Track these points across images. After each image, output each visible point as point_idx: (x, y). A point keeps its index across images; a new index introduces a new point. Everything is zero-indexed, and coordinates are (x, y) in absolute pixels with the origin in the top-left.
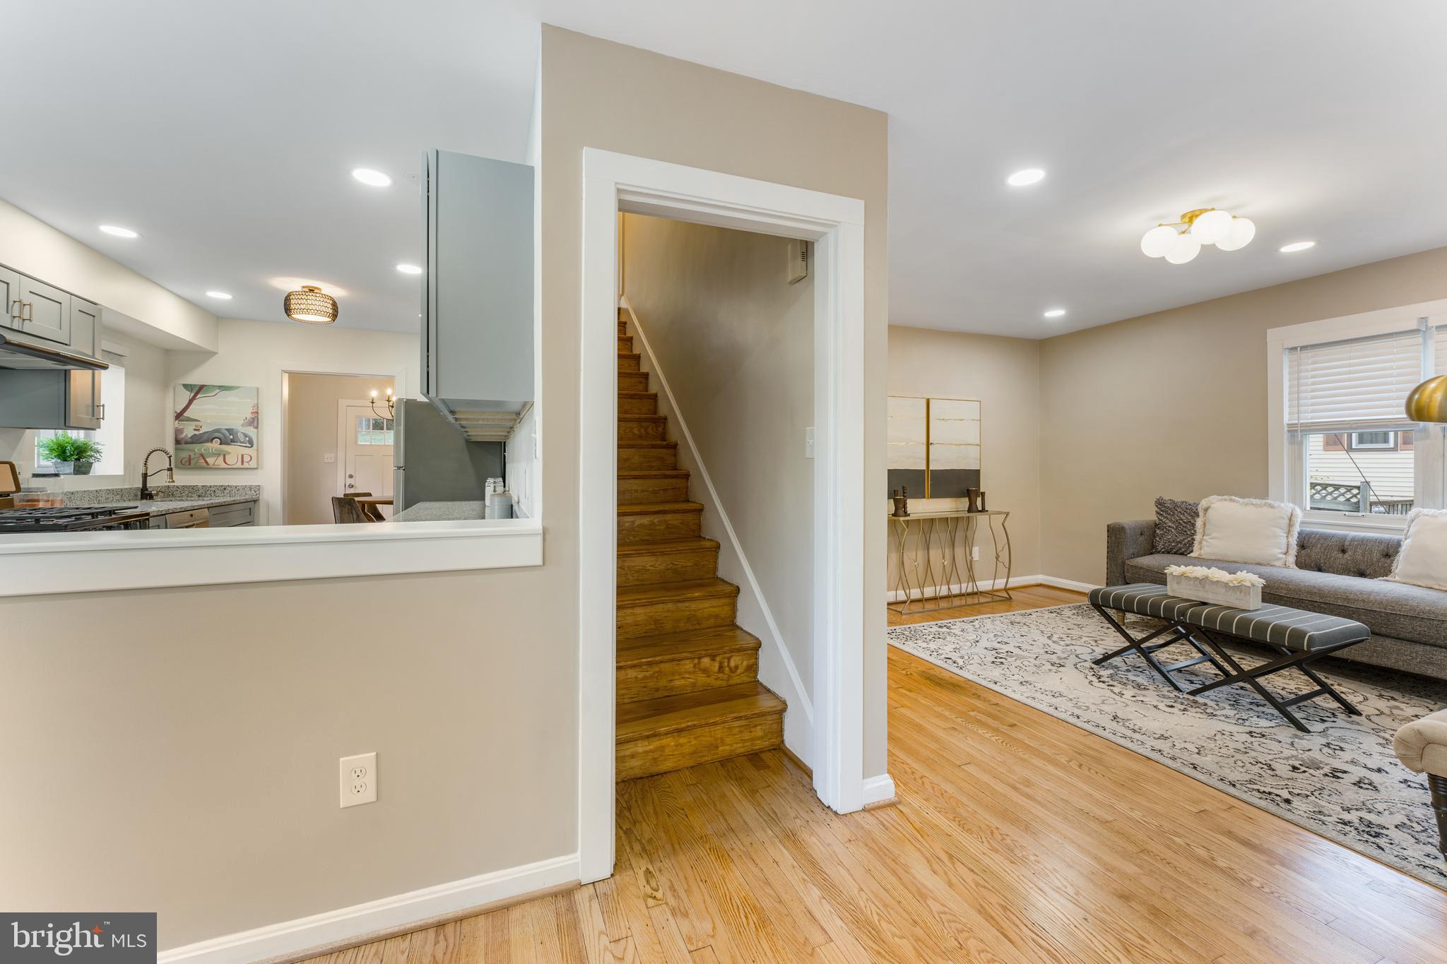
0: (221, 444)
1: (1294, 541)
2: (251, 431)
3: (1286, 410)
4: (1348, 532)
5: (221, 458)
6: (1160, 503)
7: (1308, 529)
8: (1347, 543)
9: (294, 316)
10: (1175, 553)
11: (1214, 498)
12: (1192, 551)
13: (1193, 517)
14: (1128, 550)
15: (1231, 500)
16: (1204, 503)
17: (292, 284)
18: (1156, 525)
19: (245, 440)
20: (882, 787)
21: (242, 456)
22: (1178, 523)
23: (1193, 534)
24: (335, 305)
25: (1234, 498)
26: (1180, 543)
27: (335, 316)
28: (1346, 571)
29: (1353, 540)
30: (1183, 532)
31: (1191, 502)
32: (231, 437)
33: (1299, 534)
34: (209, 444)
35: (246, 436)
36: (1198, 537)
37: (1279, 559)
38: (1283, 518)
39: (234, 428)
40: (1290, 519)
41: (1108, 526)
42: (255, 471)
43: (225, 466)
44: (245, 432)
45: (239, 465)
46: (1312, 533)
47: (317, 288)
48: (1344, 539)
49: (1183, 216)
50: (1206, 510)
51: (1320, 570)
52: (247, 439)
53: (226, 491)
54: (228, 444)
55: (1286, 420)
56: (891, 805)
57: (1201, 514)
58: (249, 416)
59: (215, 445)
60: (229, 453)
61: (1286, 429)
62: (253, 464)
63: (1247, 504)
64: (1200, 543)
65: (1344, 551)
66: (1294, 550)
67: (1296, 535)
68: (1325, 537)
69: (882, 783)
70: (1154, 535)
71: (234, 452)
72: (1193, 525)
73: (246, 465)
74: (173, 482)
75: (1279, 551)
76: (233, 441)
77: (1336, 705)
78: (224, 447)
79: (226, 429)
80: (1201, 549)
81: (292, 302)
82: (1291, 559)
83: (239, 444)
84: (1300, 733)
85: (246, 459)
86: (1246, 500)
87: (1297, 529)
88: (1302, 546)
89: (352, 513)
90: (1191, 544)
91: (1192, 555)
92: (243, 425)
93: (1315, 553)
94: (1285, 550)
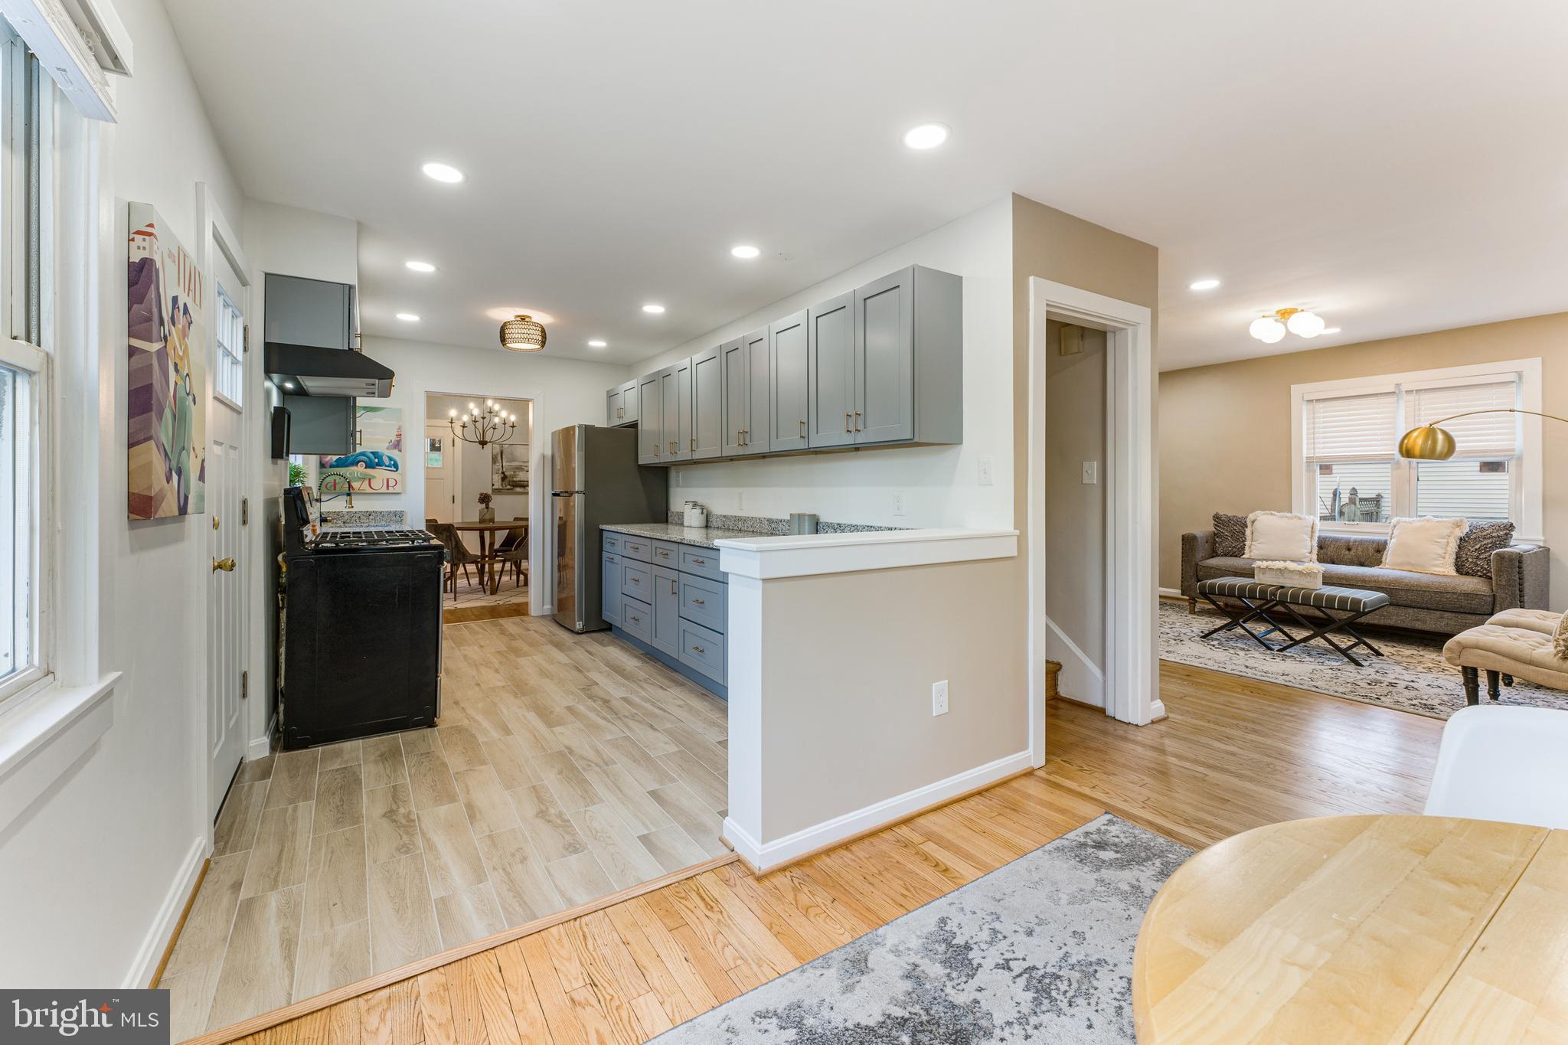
0: (366, 468)
1: (1315, 544)
2: (394, 454)
3: (1305, 447)
4: (1350, 536)
5: (367, 482)
6: (1217, 518)
7: (1324, 534)
8: (1351, 544)
9: (508, 345)
10: (1231, 556)
11: (1258, 512)
12: (1244, 554)
13: (1243, 528)
14: (1199, 555)
15: (1271, 514)
16: (1251, 517)
17: (504, 314)
18: (1215, 534)
19: (390, 463)
20: (1158, 708)
21: (388, 480)
22: (1233, 533)
23: (1244, 541)
24: (543, 331)
25: (1272, 512)
26: (1234, 547)
27: (543, 343)
28: (1351, 563)
29: (1355, 541)
30: (1237, 540)
31: (1240, 516)
32: (377, 460)
33: (1319, 538)
34: (354, 468)
35: (391, 459)
36: (1248, 543)
37: (1307, 557)
38: (1307, 527)
39: (379, 451)
40: (1312, 528)
41: (1183, 536)
42: (399, 496)
43: (370, 490)
44: (389, 455)
45: (384, 490)
46: (1326, 537)
47: (530, 317)
48: (1348, 541)
49: (1278, 312)
50: (1253, 522)
51: (1333, 563)
52: (392, 462)
53: (371, 517)
54: (374, 468)
55: (1305, 454)
56: (1165, 719)
57: (1249, 524)
58: (394, 439)
59: (360, 469)
60: (374, 477)
61: (1305, 460)
62: (398, 489)
63: (1282, 517)
64: (1250, 547)
65: (1349, 550)
66: (1315, 550)
67: (1316, 539)
68: (1336, 540)
69: (1158, 705)
70: (1215, 542)
71: (380, 475)
72: (1244, 534)
73: (391, 490)
74: (353, 507)
75: (1306, 551)
76: (378, 464)
77: (1369, 651)
78: (369, 471)
79: (371, 452)
80: (1250, 551)
81: (507, 331)
82: (1315, 557)
83: (384, 467)
84: (1360, 667)
85: (392, 483)
86: (1282, 514)
87: (1317, 535)
88: (1320, 547)
89: (451, 540)
90: (1243, 548)
91: (1244, 556)
92: (387, 449)
93: (1330, 551)
94: (1309, 551)
